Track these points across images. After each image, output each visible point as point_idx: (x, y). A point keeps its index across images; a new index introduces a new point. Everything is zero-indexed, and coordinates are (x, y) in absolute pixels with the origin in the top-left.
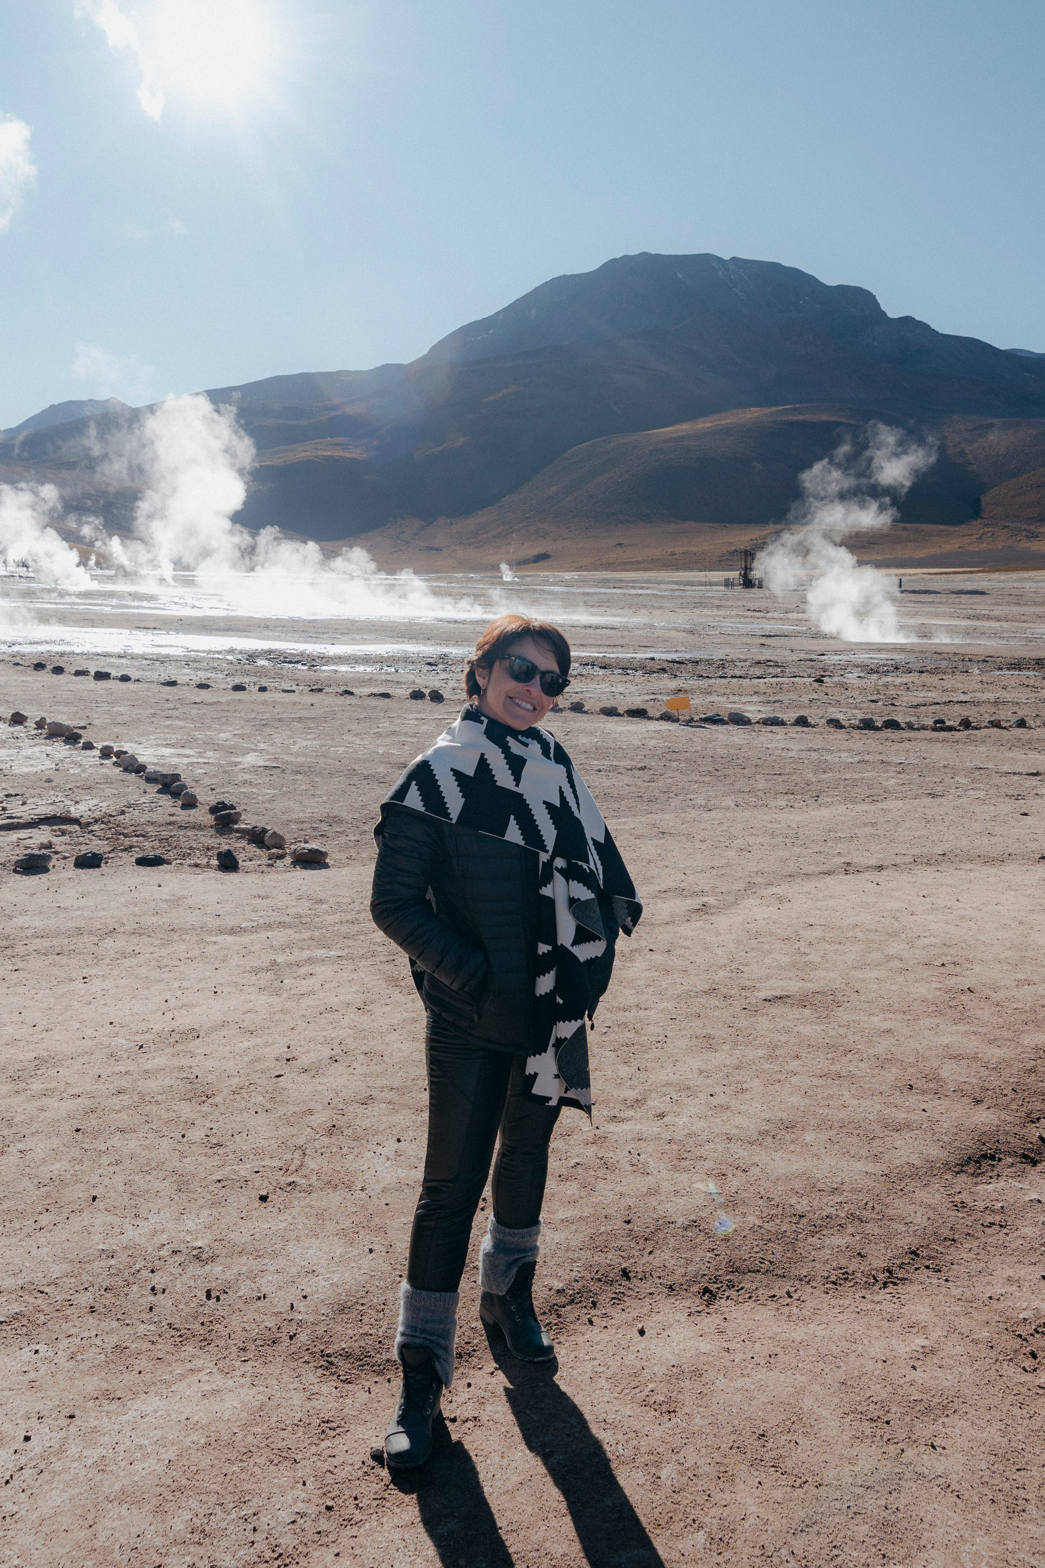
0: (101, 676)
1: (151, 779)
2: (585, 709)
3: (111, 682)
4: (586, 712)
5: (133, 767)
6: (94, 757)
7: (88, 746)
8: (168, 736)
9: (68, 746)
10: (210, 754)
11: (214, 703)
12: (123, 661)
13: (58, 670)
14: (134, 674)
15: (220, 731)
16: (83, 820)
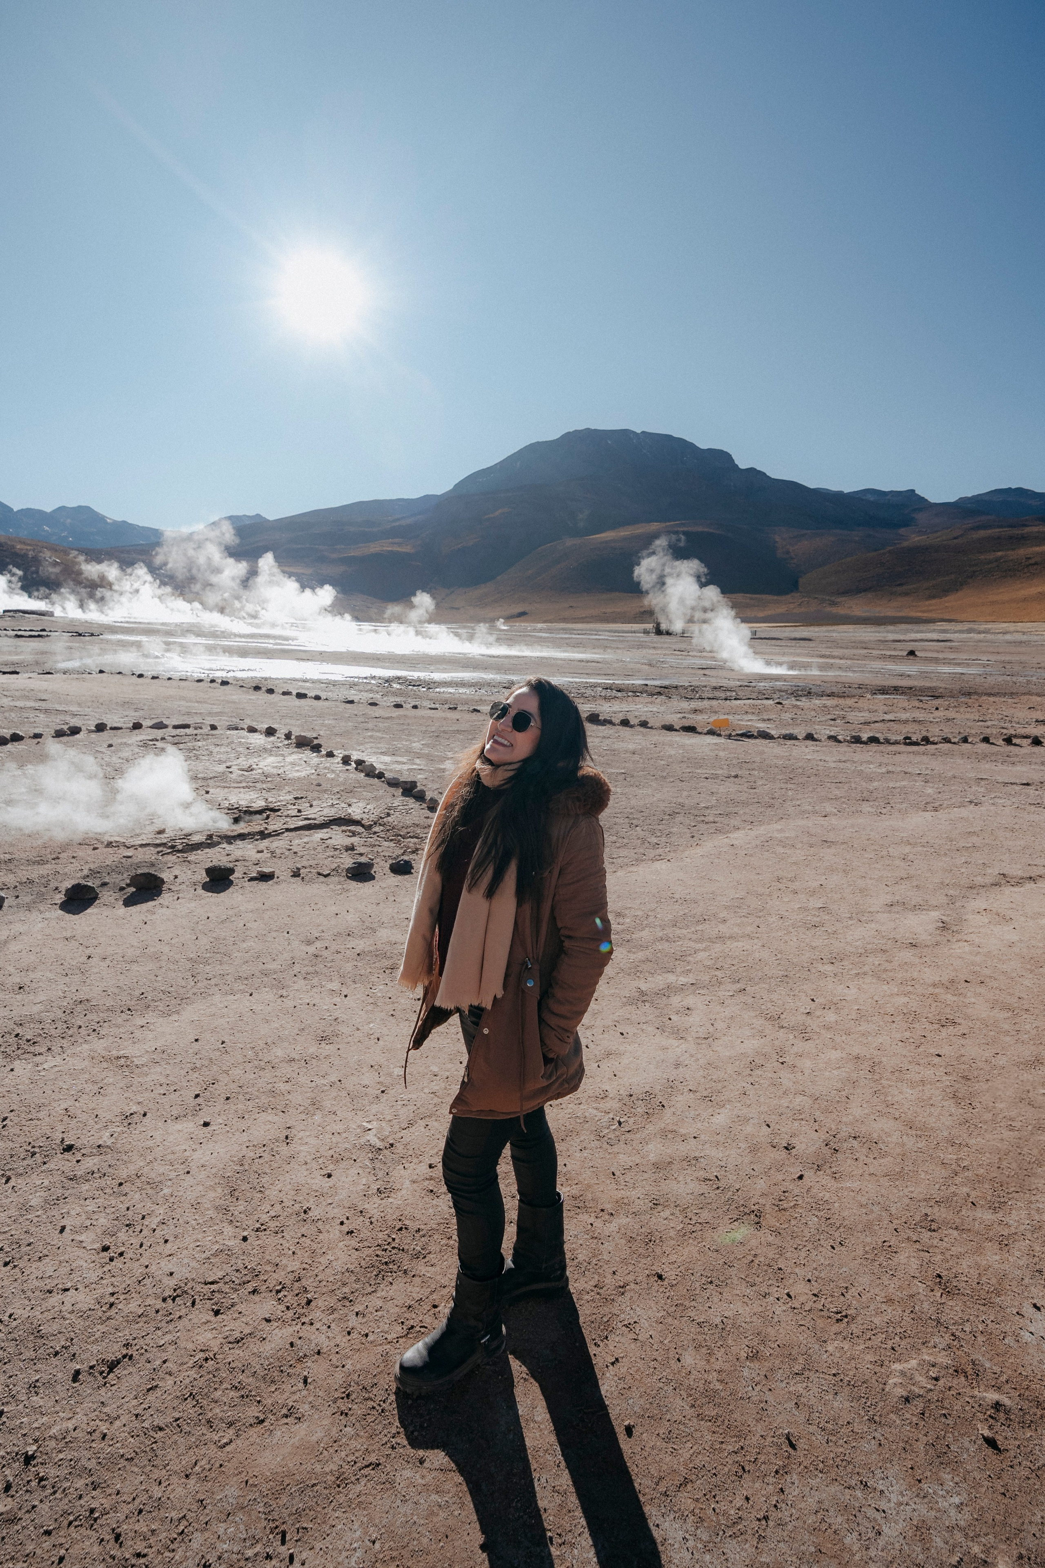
0: (301, 696)
1: (393, 783)
2: (649, 725)
3: (308, 700)
4: (651, 728)
5: (371, 773)
6: (338, 763)
7: (330, 755)
8: (379, 745)
9: (315, 754)
10: (418, 761)
11: (387, 718)
12: (308, 684)
13: (271, 691)
14: (323, 695)
15: (412, 742)
16: (366, 822)
